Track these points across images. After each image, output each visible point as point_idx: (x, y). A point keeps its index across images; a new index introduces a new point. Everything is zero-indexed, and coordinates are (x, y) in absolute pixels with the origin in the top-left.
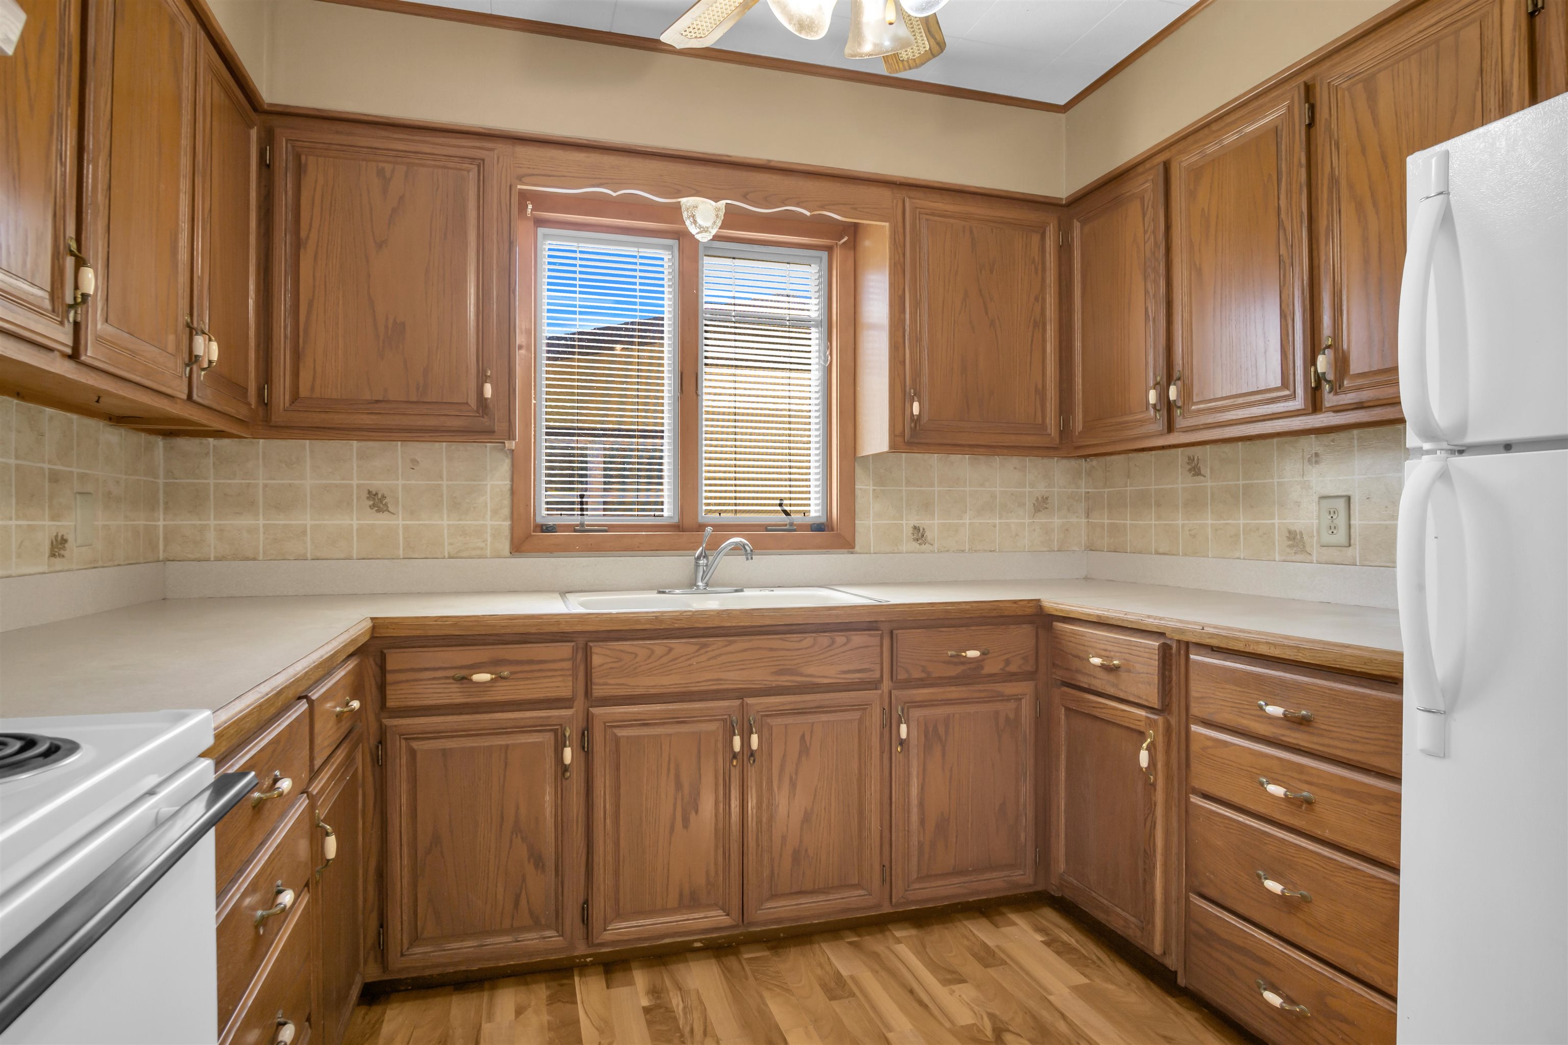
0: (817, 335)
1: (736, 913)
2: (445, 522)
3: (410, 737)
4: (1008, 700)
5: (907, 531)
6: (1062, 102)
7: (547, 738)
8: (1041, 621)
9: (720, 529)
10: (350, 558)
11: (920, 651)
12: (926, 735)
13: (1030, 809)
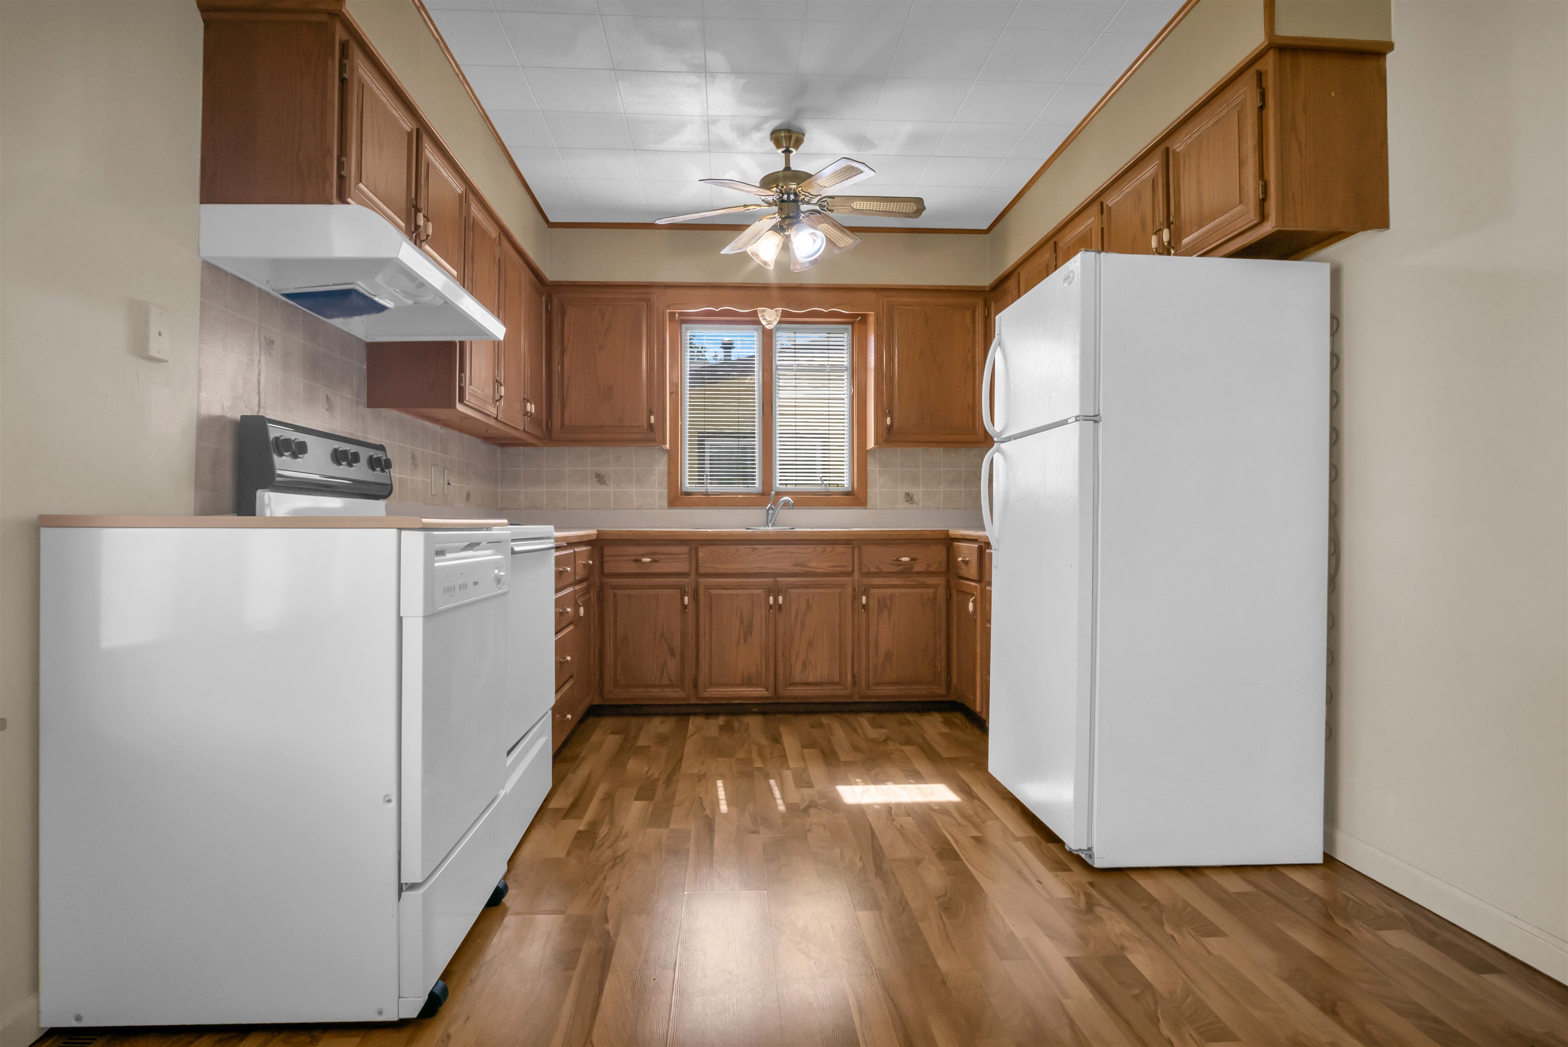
0: (848, 376)
1: (771, 689)
2: (634, 490)
3: (614, 587)
4: (929, 587)
5: (902, 496)
6: (985, 227)
7: (676, 592)
8: (948, 542)
9: (780, 494)
10: (587, 509)
11: (876, 557)
12: (879, 604)
13: (944, 650)
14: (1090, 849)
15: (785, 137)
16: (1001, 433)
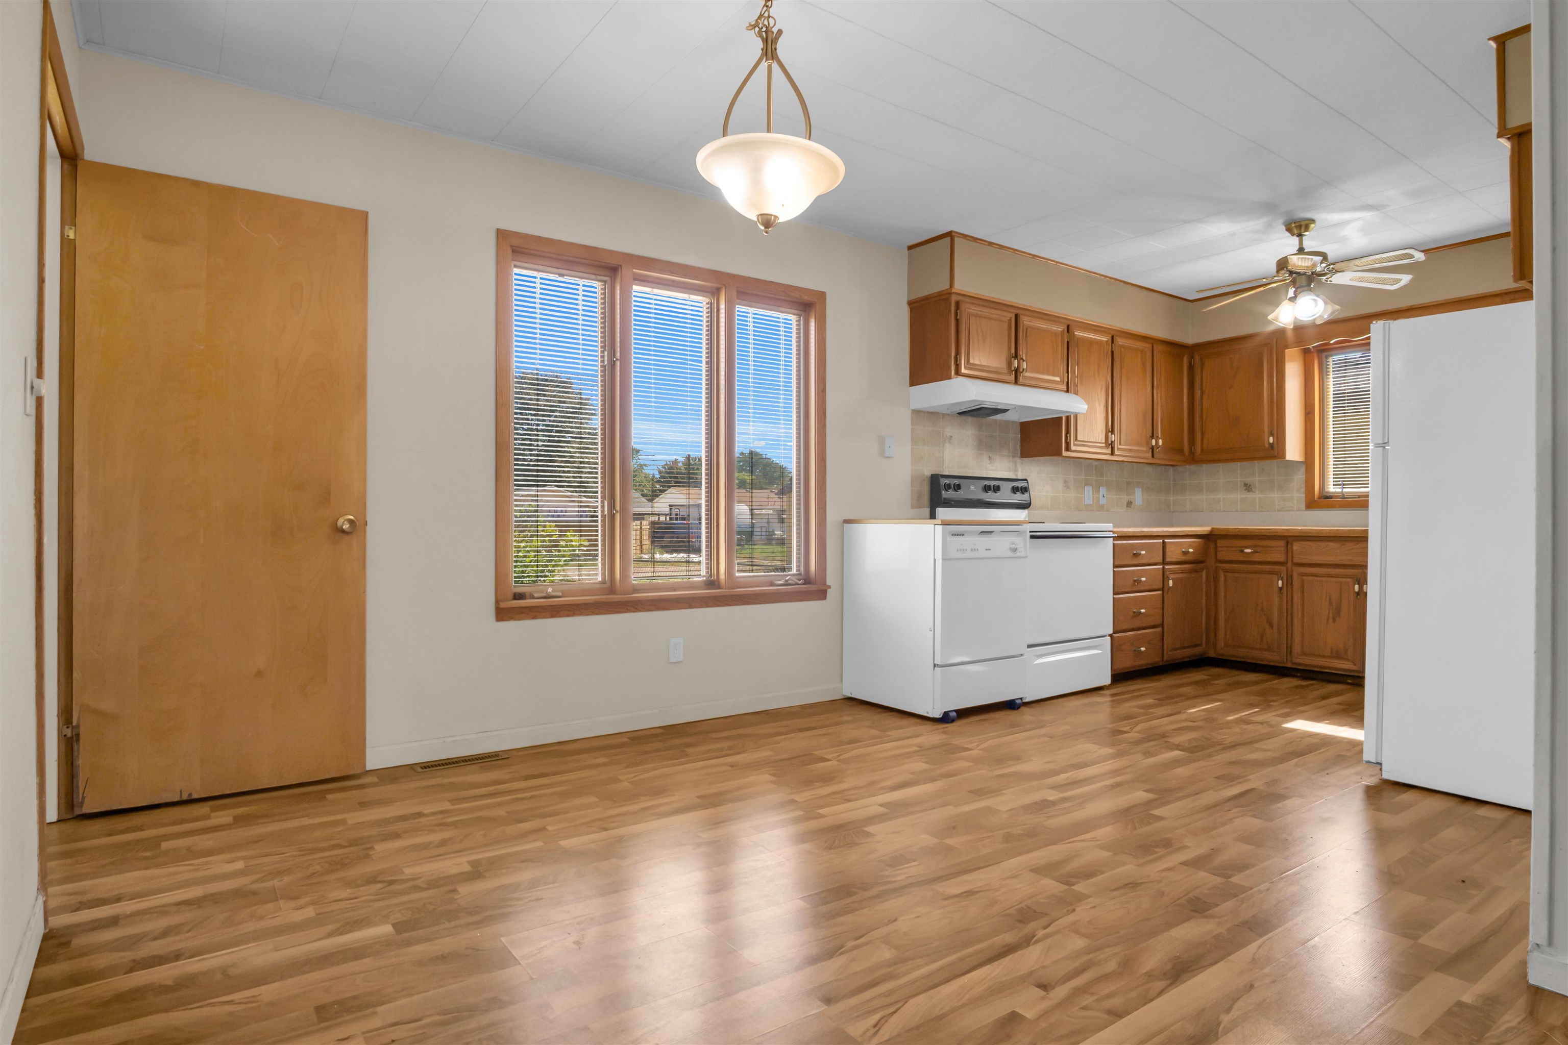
2: (1277, 496)
3: (1225, 571)
7: (1272, 577)
10: (1237, 511)
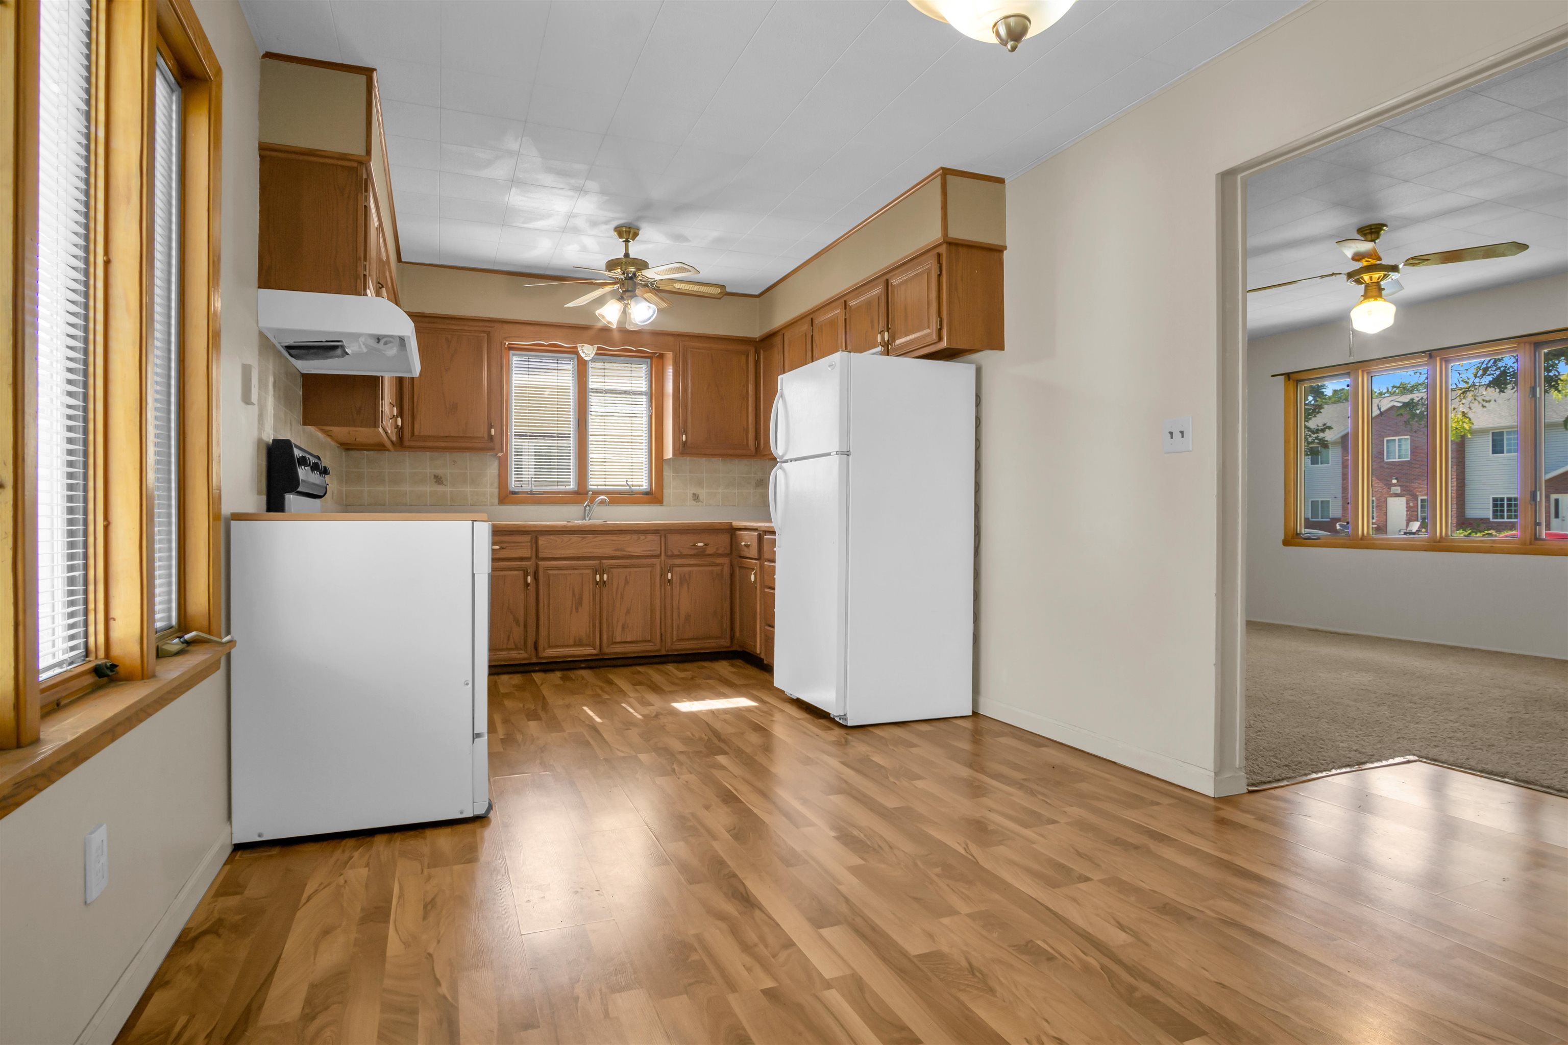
0: (646, 400)
1: (597, 648)
2: (468, 489)
4: (718, 566)
5: (690, 496)
6: (757, 293)
7: (521, 573)
8: (732, 531)
9: (597, 493)
10: (426, 505)
11: (678, 543)
12: (680, 579)
13: (728, 613)
14: (845, 715)
15: (626, 231)
16: (783, 456)
